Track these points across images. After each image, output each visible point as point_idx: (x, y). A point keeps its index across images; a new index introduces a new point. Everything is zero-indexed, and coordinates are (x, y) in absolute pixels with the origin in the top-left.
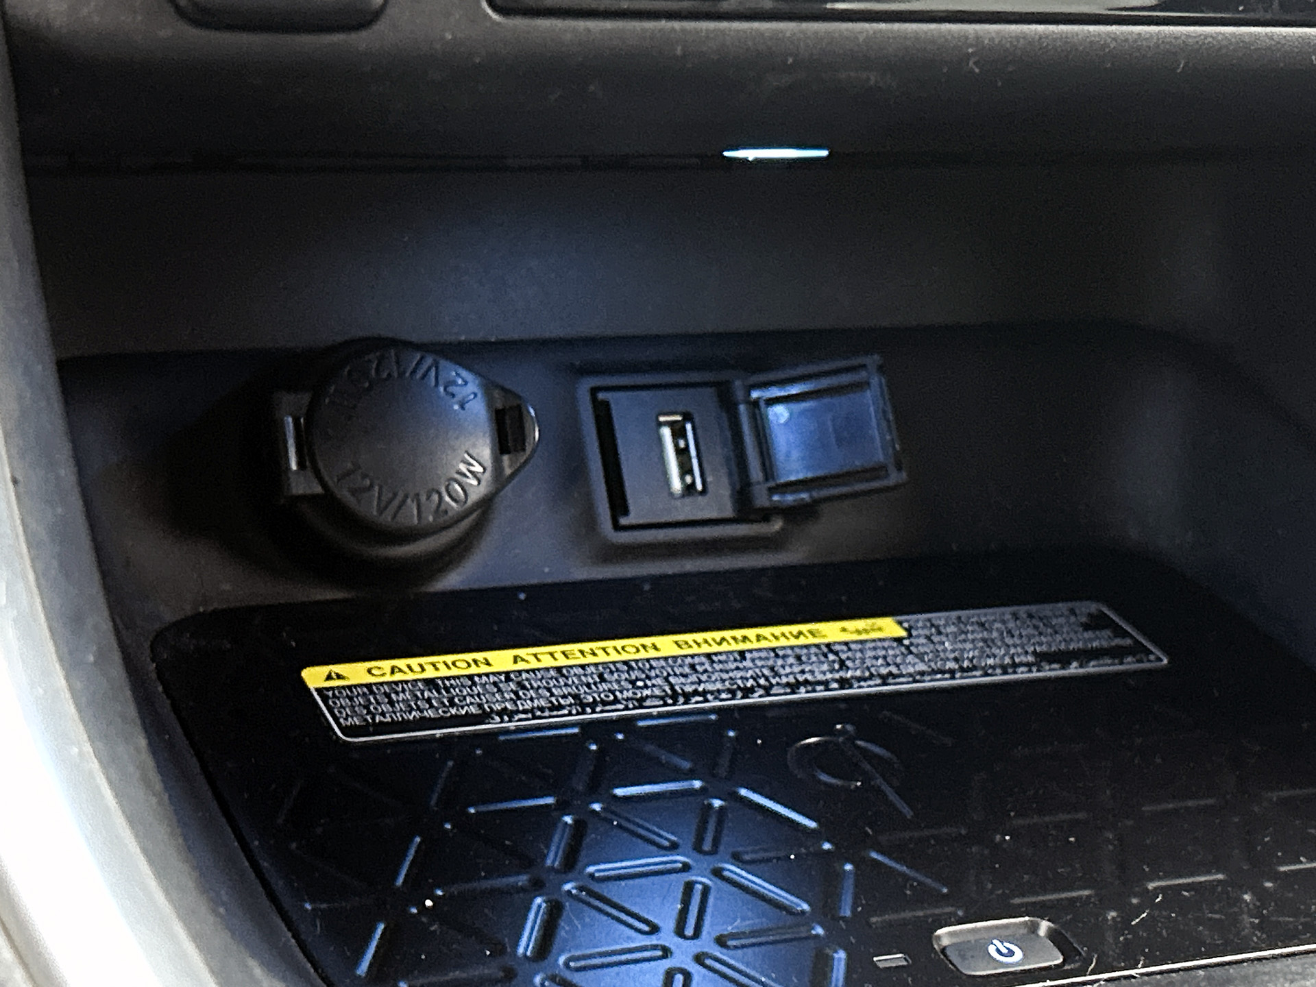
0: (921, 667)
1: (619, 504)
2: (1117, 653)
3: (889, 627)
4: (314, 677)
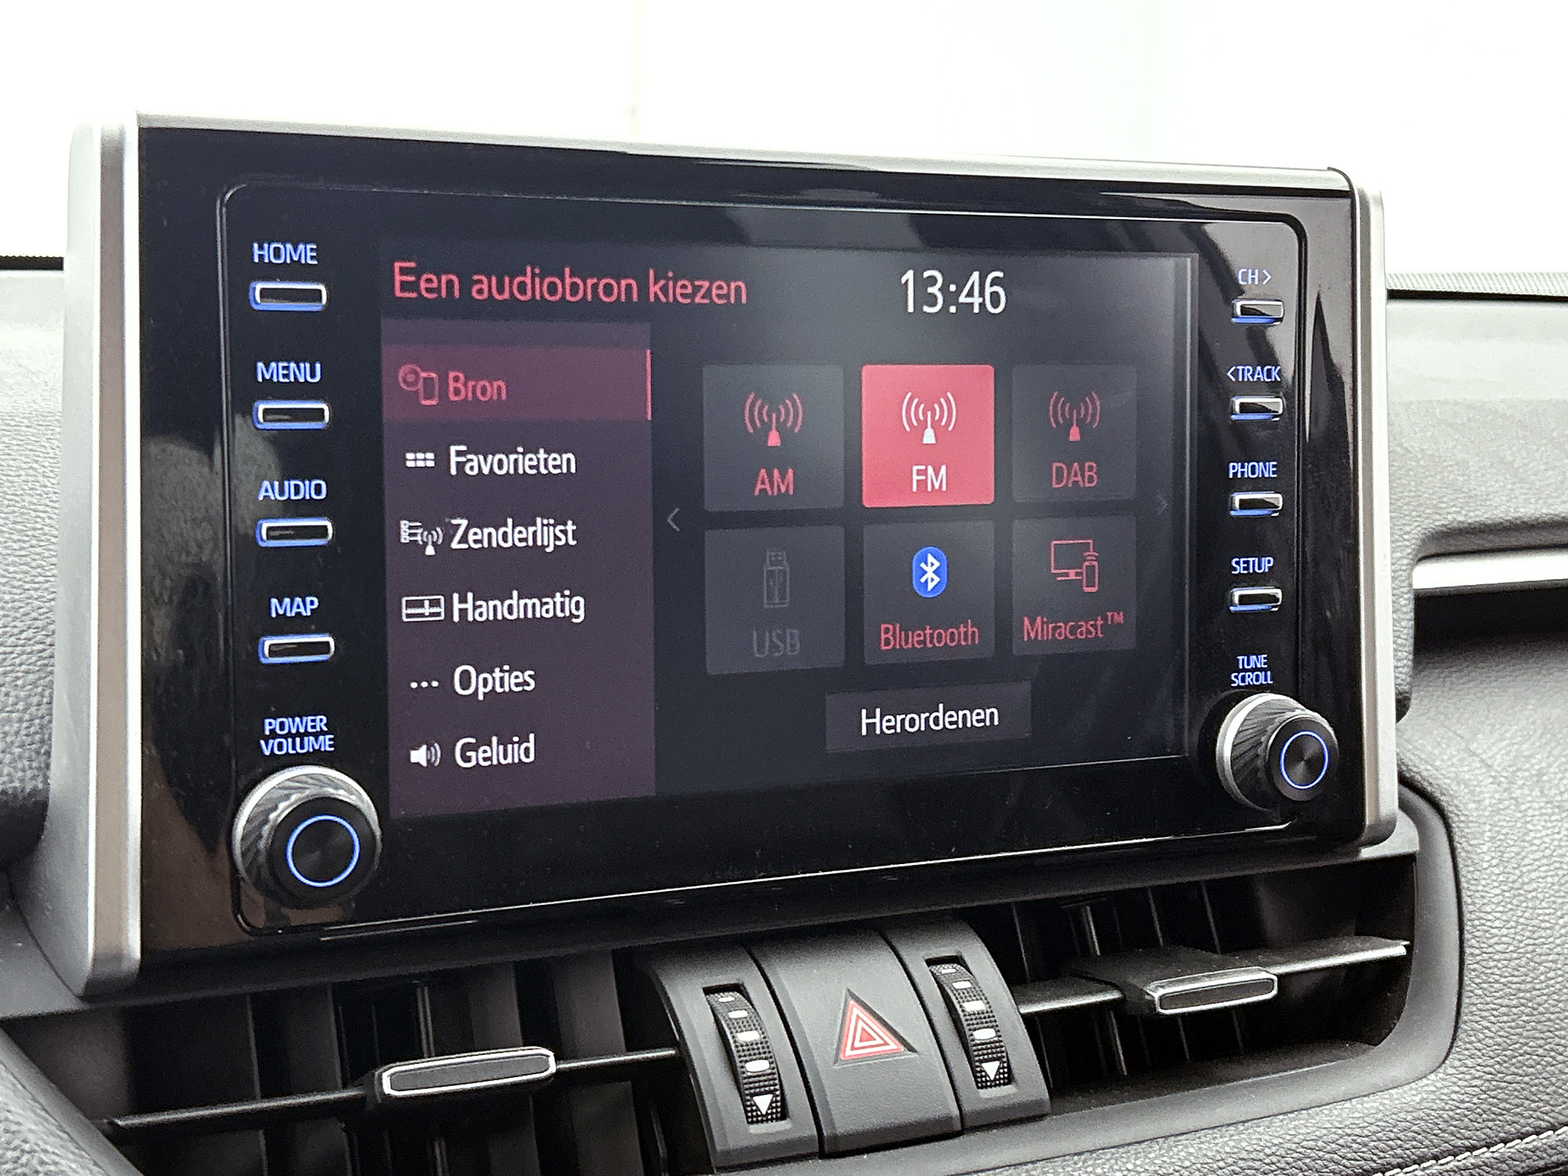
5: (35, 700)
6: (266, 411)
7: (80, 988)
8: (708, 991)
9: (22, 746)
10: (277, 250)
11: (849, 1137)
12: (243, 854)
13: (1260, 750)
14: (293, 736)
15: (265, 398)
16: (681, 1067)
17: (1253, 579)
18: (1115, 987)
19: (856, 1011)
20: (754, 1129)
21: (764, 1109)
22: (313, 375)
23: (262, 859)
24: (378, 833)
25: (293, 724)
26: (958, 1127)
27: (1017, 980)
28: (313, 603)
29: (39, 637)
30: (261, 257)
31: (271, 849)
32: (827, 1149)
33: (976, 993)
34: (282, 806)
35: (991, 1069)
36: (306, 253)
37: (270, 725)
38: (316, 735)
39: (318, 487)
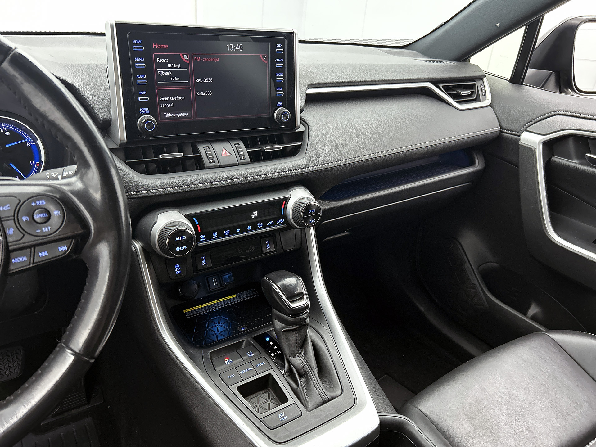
0: (238, 300)
1: (210, 288)
2: (255, 295)
3: (235, 296)
4: (184, 311)
5: (108, 106)
6: (137, 65)
7: (118, 145)
8: (204, 147)
9: (107, 112)
10: (136, 41)
11: (223, 165)
12: (139, 127)
13: (280, 115)
14: (144, 111)
15: (137, 63)
16: (200, 156)
17: (279, 91)
18: (260, 148)
19: (224, 150)
20: (210, 164)
21: (212, 162)
22: (143, 60)
23: (142, 127)
24: (157, 124)
25: (144, 109)
26: (238, 164)
27: (247, 147)
28: (145, 92)
29: (107, 97)
30: (134, 42)
31: (143, 126)
32: (220, 167)
33: (240, 148)
34: (144, 120)
35: (242, 157)
36: (140, 42)
37: (141, 109)
38: (147, 111)
39: (145, 76)
